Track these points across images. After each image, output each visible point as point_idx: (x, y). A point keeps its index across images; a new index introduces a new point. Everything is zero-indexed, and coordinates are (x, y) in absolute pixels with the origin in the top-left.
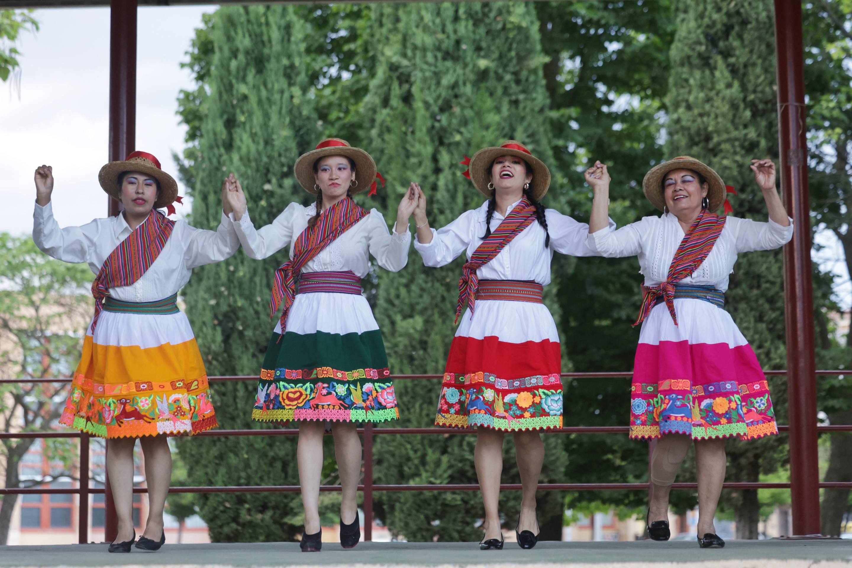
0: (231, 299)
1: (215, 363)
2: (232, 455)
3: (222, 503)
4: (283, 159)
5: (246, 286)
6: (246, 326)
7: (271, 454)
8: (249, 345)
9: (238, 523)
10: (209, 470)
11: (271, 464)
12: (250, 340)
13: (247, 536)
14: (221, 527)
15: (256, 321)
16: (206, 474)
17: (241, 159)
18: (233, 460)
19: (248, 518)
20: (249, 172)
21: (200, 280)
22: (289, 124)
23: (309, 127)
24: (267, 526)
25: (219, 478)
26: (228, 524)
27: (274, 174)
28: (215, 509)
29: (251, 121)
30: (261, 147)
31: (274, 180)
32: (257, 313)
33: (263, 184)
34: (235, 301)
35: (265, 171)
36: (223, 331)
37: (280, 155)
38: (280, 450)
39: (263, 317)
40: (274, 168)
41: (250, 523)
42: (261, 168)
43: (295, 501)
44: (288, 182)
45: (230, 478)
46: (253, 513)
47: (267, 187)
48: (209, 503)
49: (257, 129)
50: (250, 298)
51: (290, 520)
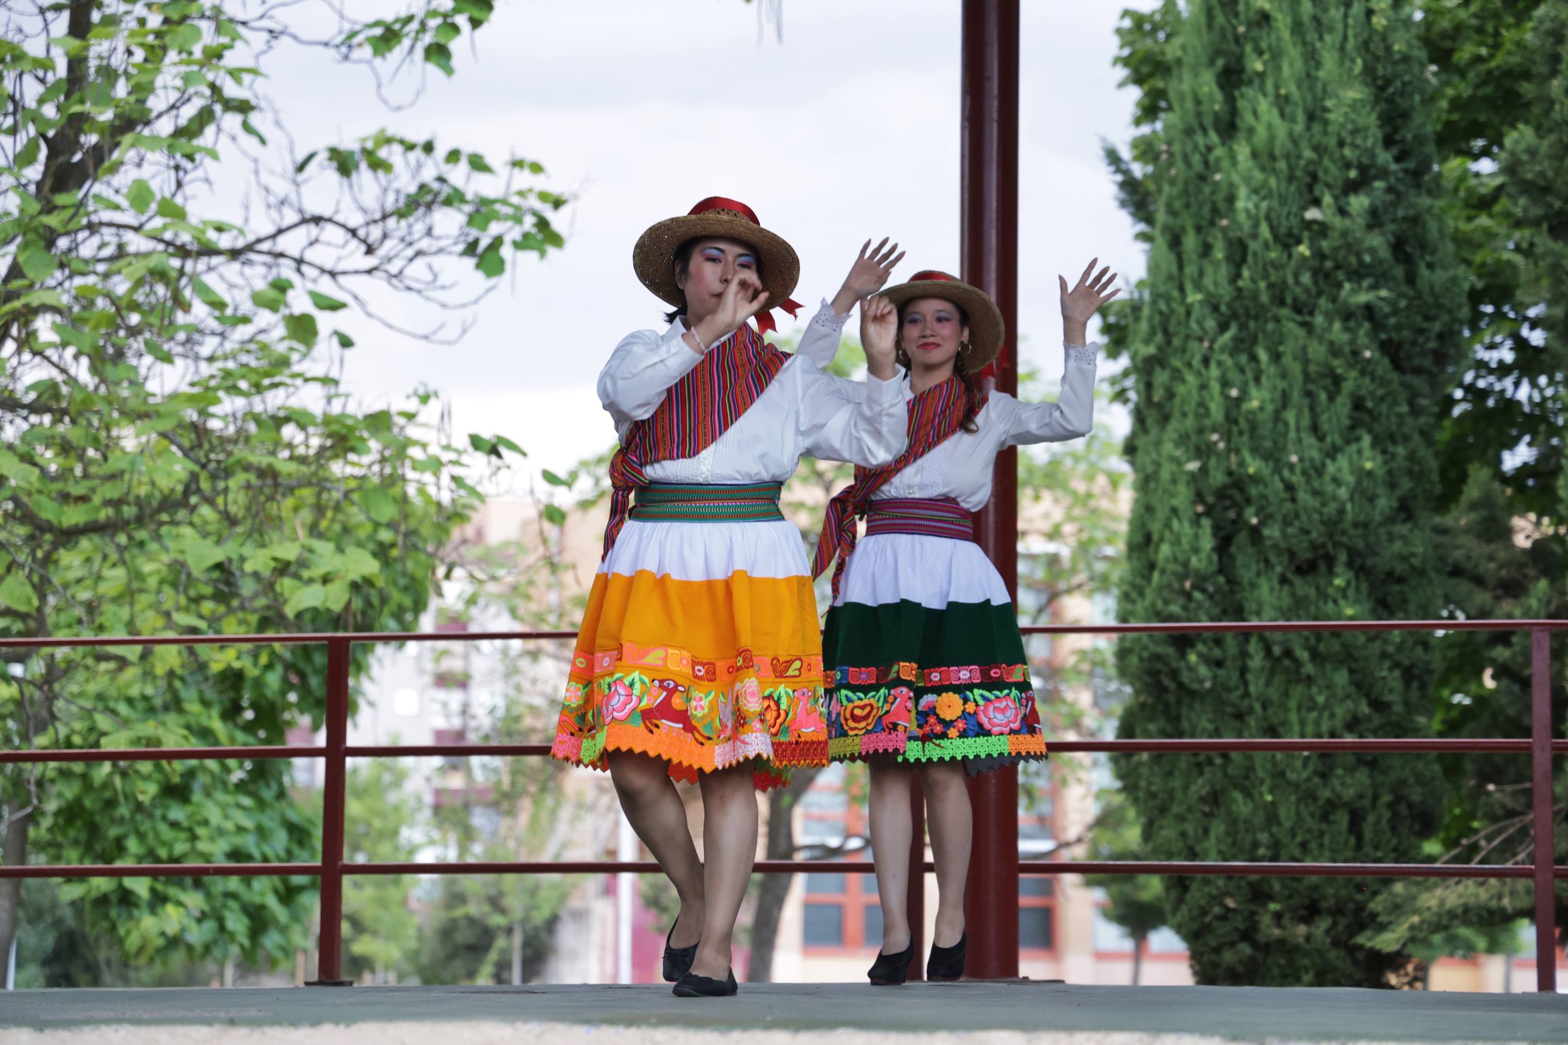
0: (1233, 458)
1: (1198, 595)
2: (1238, 795)
3: (1217, 899)
4: (1347, 152)
5: (1265, 430)
6: (1266, 519)
7: (1325, 794)
8: (1273, 559)
9: (1255, 945)
10: (1190, 828)
11: (1325, 817)
12: (1275, 546)
13: (1276, 972)
14: (1217, 950)
15: (1288, 506)
16: (1183, 834)
17: (1255, 155)
18: (1241, 806)
19: (1277, 932)
20: (1273, 182)
21: (1166, 418)
22: (1362, 73)
23: (1407, 78)
24: (1319, 952)
25: (1211, 843)
26: (1233, 944)
27: (1329, 186)
28: (1204, 912)
29: (1278, 68)
30: (1299, 128)
31: (1327, 199)
32: (1290, 488)
33: (1304, 208)
34: (1242, 464)
35: (1308, 179)
36: (1216, 529)
37: (1341, 144)
38: (1343, 784)
39: (1303, 496)
40: (1326, 171)
41: (1282, 942)
42: (1299, 173)
43: (1380, 898)
44: (1359, 203)
45: (1234, 844)
46: (1286, 921)
47: (1312, 214)
48: (1188, 897)
49: (1290, 88)
50: (1274, 456)
51: (1370, 939)
